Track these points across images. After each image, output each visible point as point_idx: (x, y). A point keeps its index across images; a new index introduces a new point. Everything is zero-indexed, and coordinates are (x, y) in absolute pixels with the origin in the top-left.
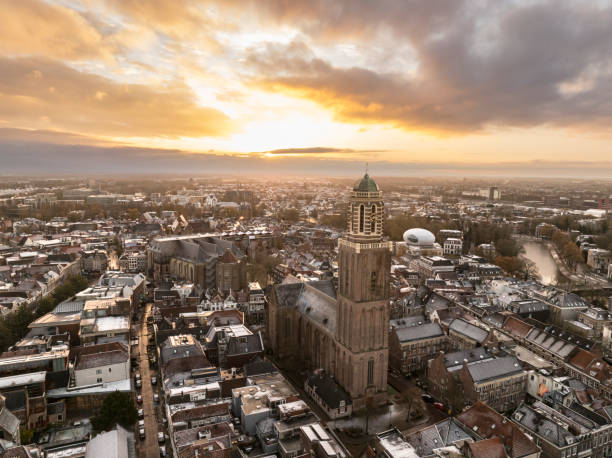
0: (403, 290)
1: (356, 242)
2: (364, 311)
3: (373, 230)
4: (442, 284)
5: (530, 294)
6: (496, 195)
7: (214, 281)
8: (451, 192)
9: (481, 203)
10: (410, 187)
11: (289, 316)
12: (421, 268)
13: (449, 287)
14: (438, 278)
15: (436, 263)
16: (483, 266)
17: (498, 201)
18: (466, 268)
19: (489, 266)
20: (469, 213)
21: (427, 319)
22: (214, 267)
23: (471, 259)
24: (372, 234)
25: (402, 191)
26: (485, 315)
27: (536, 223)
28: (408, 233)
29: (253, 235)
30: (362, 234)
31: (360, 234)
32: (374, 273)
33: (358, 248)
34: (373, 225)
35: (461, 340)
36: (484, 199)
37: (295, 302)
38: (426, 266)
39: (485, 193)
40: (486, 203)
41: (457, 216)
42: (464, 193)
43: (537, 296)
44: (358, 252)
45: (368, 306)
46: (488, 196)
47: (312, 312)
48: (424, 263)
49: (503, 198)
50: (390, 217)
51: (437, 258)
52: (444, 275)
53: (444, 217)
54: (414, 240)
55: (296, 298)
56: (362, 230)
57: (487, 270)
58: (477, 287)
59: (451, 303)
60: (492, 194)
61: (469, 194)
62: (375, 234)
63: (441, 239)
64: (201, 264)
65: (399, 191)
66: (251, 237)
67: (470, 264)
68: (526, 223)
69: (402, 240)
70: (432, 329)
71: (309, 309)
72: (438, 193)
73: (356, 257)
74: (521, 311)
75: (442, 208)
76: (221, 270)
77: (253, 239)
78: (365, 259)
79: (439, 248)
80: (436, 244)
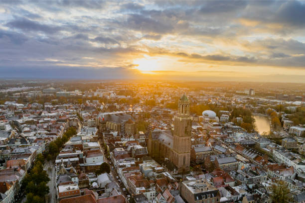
0: (199, 135)
1: (180, 117)
2: (182, 140)
4: (216, 134)
5: (250, 138)
6: (253, 93)
7: (124, 131)
8: (231, 91)
9: (244, 97)
10: (210, 88)
11: (156, 143)
12: (208, 127)
13: (218, 135)
14: (215, 131)
15: (214, 125)
16: (234, 127)
17: (253, 96)
18: (227, 127)
20: (237, 103)
21: (206, 145)
22: (124, 125)
23: (229, 124)
24: (186, 115)
25: (206, 90)
26: (229, 145)
27: (266, 108)
28: (204, 112)
29: (137, 112)
30: (182, 114)
33: (181, 119)
34: (186, 112)
35: (217, 152)
36: (246, 95)
37: (158, 138)
38: (211, 127)
39: (247, 92)
40: (247, 97)
41: (230, 104)
42: (237, 92)
43: (253, 138)
45: (184, 138)
46: (248, 93)
47: (165, 141)
48: (210, 125)
49: (256, 95)
50: (198, 104)
51: (215, 123)
52: (217, 130)
53: (223, 104)
54: (207, 115)
55: (158, 136)
57: (236, 128)
58: (230, 135)
59: (216, 140)
60: (250, 92)
61: (239, 92)
63: (219, 115)
64: (119, 124)
67: (229, 126)
68: (262, 108)
69: (202, 115)
70: (208, 148)
71: (163, 140)
72: (224, 91)
73: (180, 122)
74: (244, 144)
75: (224, 99)
76: (127, 126)
77: (137, 114)
78: (183, 123)
79: (218, 119)
80: (216, 117)
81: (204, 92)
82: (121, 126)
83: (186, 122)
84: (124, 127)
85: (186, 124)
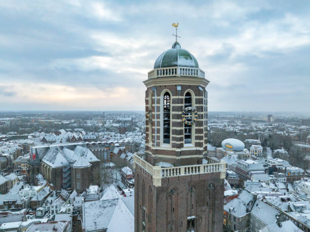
6: (272, 120)
7: (69, 181)
8: (246, 118)
9: (264, 124)
10: (222, 116)
19: (294, 169)
20: (259, 129)
23: (278, 162)
24: (186, 148)
25: (218, 118)
28: (224, 142)
29: (118, 143)
32: (191, 223)
33: (158, 174)
34: (188, 127)
36: (265, 121)
38: (242, 167)
40: (267, 124)
41: (253, 131)
42: (253, 119)
44: (157, 183)
46: (267, 120)
49: (276, 121)
50: (212, 132)
51: (250, 162)
53: (245, 131)
56: (167, 137)
61: (256, 119)
62: (192, 147)
63: (248, 146)
67: (278, 167)
68: (298, 135)
69: (221, 146)
72: (238, 119)
73: (155, 191)
76: (74, 172)
77: (117, 146)
78: (173, 197)
79: (248, 152)
80: (245, 150)
81: (216, 120)
82: (62, 170)
83: (189, 194)
84: (68, 173)
85: (189, 202)
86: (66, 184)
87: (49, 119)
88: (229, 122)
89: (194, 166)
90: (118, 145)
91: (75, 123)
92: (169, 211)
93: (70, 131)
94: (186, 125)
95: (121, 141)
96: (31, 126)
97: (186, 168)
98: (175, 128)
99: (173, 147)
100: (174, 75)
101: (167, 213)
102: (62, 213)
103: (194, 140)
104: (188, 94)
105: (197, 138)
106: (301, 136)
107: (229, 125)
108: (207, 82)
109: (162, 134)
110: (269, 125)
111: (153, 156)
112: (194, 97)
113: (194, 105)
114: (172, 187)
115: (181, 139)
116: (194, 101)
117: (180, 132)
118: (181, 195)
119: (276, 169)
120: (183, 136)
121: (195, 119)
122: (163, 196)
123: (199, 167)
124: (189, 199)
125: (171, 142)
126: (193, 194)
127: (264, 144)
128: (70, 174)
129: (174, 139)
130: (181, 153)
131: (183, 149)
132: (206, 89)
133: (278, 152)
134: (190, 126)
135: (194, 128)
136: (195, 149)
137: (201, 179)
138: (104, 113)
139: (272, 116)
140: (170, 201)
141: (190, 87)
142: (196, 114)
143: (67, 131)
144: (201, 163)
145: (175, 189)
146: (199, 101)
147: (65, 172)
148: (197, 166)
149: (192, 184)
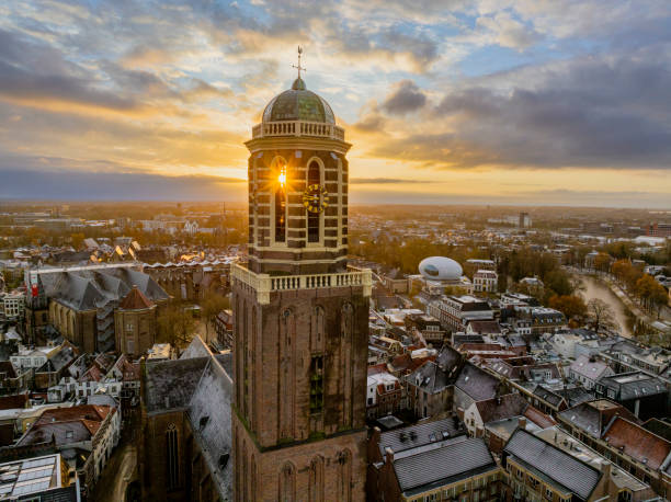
0: (417, 353)
1: (263, 269)
2: (288, 471)
3: (314, 235)
4: (478, 342)
5: (625, 361)
6: (527, 222)
7: (111, 338)
8: (475, 218)
9: (510, 230)
10: (429, 215)
11: (174, 428)
12: (444, 313)
13: (491, 347)
14: (470, 331)
15: (467, 307)
16: (536, 310)
17: (530, 228)
18: (510, 314)
19: (546, 311)
20: (499, 241)
21: (459, 427)
22: (111, 315)
23: (517, 301)
24: (310, 248)
25: (421, 218)
26: (563, 408)
27: (585, 251)
28: (424, 264)
29: (210, 265)
30: (283, 247)
31: (275, 246)
32: (317, 361)
33: (263, 287)
34: (314, 221)
36: (514, 226)
37: (188, 401)
38: (452, 311)
39: (515, 220)
40: (517, 230)
41: (486, 244)
42: (490, 220)
43: (638, 363)
44: (264, 300)
45: (300, 457)
46: (517, 223)
47: (210, 428)
48: (446, 306)
49: (534, 226)
50: (404, 244)
51: (467, 299)
52: (479, 325)
53: (470, 244)
54: (433, 273)
55: (190, 389)
56: (280, 237)
57: (544, 316)
58: (533, 345)
59: (501, 387)
60: (522, 220)
61: (495, 221)
62: (319, 247)
63: (469, 272)
65: (416, 218)
66: (206, 269)
67: (517, 308)
68: (572, 252)
69: (417, 272)
71: (204, 421)
72: (461, 220)
73: (260, 313)
74: (623, 396)
75: (467, 235)
76: (121, 320)
77: (210, 272)
78: (289, 321)
79: (468, 283)
80: (463, 278)
82: (95, 318)
83: (314, 318)
84: (108, 322)
85: (313, 330)
86: (104, 343)
87: (58, 217)
88: (441, 226)
89: (322, 275)
90: (209, 269)
91: (116, 225)
92: (282, 343)
93: (107, 242)
94: (310, 214)
95: (216, 262)
96: (18, 232)
97: (308, 279)
98: (292, 217)
99: (290, 246)
100: (292, 133)
101: (279, 344)
102: (99, 393)
103: (323, 237)
104: (314, 164)
105: (327, 233)
106: (576, 253)
107: (440, 233)
108: (347, 147)
109: (272, 228)
110: (520, 233)
111: (259, 261)
112: (323, 170)
113: (323, 182)
114: (286, 306)
115: (302, 234)
116: (322, 176)
117: (301, 224)
118: (300, 318)
119: (515, 311)
120: (306, 230)
121: (325, 204)
122: (273, 318)
123: (329, 278)
124: (313, 325)
125: (287, 239)
126: (320, 318)
127: (502, 269)
128: (112, 325)
129: (291, 234)
130: (302, 256)
131: (305, 250)
132: (347, 157)
133: (525, 282)
134: (317, 215)
135: (323, 218)
136: (323, 249)
137: (333, 295)
138: (179, 205)
139: (527, 214)
140: (283, 327)
141: (316, 153)
142: (326, 196)
143: (100, 243)
144: (334, 271)
145: (292, 309)
146: (333, 176)
147: (103, 321)
148: (327, 275)
149: (319, 302)
